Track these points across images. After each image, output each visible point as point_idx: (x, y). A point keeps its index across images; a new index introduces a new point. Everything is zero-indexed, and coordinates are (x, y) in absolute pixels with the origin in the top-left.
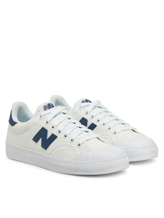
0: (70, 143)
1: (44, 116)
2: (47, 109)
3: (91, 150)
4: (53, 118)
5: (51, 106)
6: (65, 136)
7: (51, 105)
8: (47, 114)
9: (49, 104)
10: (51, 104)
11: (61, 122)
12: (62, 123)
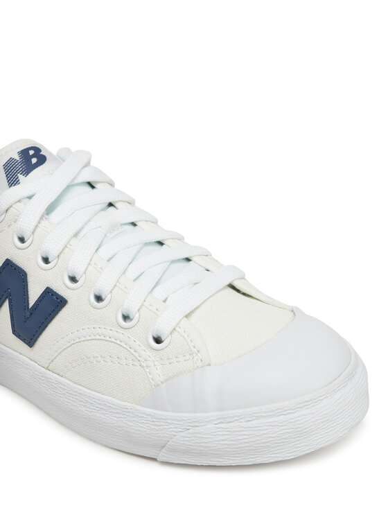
0: (121, 331)
1: (9, 212)
2: (21, 177)
3: (210, 365)
4: (42, 218)
5: (34, 160)
6: (99, 298)
7: (33, 156)
8: (19, 201)
9: (24, 153)
10: (31, 152)
11: (76, 235)
12: (81, 235)
